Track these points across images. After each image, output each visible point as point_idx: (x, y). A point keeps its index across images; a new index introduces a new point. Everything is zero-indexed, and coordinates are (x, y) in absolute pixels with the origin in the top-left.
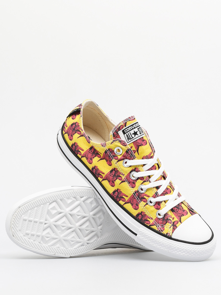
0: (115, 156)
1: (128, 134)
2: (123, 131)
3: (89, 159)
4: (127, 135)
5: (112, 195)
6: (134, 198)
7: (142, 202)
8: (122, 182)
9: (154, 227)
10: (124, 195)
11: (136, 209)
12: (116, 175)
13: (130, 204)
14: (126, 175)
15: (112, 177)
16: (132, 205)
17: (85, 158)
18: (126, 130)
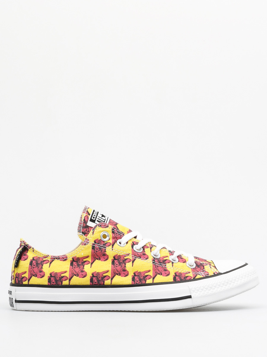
0: (106, 244)
1: (98, 219)
2: (91, 220)
3: (81, 273)
4: (97, 221)
5: (134, 283)
6: (158, 267)
7: (167, 264)
8: (133, 262)
9: (198, 277)
10: (145, 273)
11: (168, 275)
12: (121, 261)
13: (158, 275)
14: (131, 252)
15: (120, 267)
16: (161, 275)
17: (74, 276)
18: (92, 217)
